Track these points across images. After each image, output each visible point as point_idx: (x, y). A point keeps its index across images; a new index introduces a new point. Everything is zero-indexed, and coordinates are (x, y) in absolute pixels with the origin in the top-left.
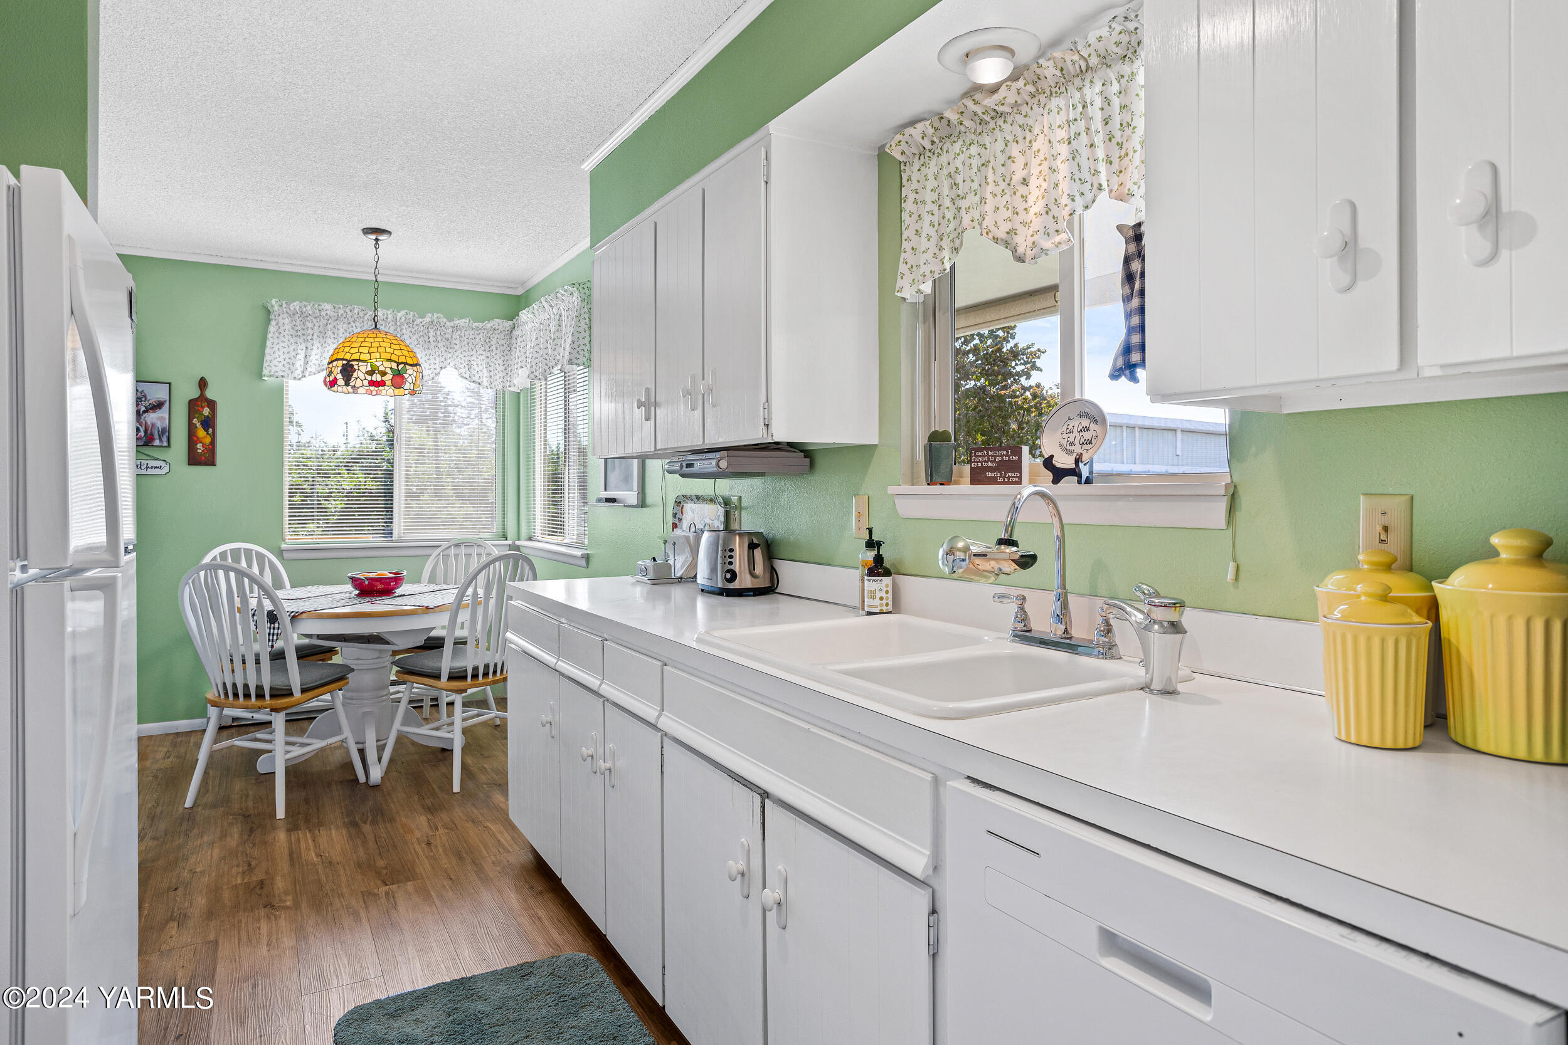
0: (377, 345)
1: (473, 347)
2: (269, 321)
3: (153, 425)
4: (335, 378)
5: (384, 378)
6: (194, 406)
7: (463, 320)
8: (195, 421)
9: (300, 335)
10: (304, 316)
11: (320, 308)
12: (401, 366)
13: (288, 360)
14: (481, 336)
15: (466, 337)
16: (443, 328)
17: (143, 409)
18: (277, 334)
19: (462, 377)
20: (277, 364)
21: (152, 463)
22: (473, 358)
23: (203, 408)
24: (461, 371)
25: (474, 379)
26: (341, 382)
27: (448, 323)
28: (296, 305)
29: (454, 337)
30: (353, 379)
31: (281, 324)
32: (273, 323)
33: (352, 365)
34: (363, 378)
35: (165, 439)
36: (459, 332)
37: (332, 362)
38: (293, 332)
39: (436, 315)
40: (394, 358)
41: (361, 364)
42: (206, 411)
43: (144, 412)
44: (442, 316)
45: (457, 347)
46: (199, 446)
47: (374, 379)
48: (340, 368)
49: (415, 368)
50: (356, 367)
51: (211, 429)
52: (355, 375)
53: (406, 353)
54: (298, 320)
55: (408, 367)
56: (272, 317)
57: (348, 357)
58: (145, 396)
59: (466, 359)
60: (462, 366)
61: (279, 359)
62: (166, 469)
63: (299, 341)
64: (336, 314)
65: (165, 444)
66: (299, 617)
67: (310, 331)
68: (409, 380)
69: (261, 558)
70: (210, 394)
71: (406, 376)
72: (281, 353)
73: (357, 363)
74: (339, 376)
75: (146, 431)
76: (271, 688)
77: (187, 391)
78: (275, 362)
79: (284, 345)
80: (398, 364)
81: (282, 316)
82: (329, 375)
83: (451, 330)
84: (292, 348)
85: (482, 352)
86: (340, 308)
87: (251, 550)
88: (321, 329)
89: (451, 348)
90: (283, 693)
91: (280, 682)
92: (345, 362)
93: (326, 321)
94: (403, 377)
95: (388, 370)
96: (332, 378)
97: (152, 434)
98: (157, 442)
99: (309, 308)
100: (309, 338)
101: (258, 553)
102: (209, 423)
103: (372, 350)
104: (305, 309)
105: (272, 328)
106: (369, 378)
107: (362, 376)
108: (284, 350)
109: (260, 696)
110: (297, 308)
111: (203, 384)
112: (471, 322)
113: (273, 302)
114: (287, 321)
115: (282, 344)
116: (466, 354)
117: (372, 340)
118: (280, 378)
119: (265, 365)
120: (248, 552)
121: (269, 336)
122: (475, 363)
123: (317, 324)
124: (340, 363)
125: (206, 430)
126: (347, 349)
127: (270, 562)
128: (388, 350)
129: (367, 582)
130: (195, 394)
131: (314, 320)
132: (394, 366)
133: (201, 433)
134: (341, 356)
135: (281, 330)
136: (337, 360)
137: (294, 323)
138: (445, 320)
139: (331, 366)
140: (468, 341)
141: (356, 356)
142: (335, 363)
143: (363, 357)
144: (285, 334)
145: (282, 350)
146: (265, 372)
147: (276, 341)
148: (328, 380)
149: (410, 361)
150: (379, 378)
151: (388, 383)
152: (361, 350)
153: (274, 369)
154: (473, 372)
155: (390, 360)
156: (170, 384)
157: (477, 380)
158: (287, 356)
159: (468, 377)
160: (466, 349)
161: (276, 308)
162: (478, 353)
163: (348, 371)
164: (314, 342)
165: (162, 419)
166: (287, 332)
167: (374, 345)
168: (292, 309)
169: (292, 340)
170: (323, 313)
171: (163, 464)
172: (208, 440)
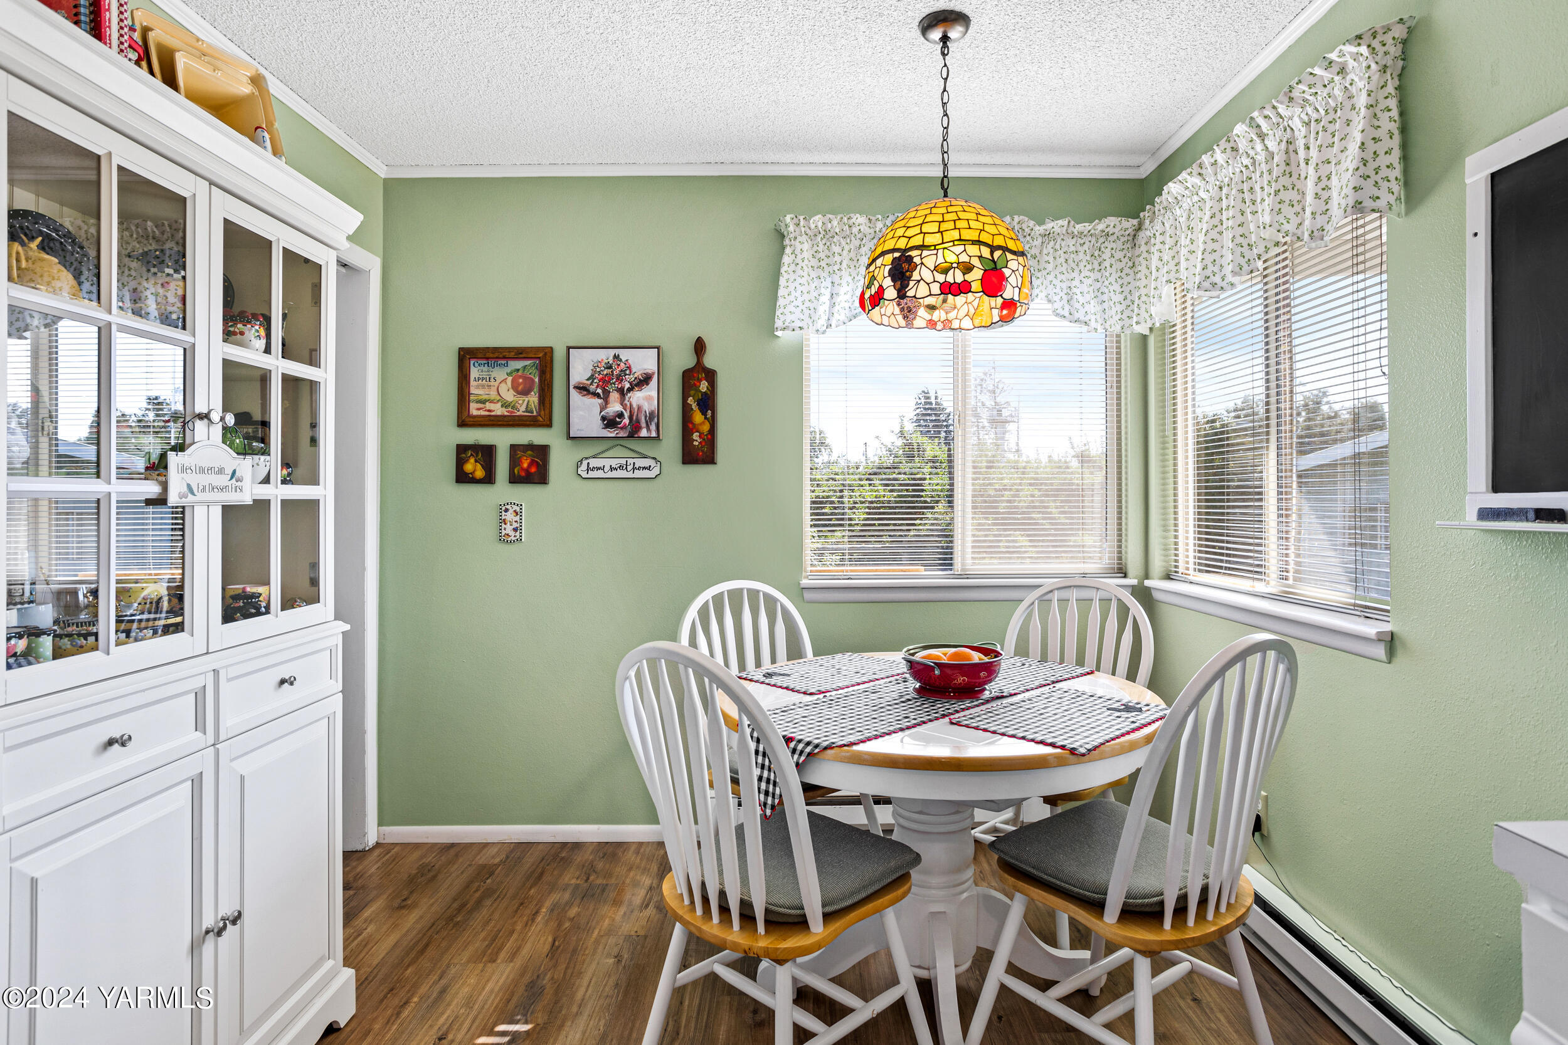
0: (953, 216)
1: (1073, 265)
2: (783, 248)
3: (639, 408)
4: (881, 287)
5: (968, 277)
6: (689, 378)
7: (1060, 222)
8: (690, 400)
9: (823, 265)
10: (828, 235)
11: (851, 222)
12: (997, 254)
13: (807, 304)
14: (1086, 247)
15: (1064, 250)
16: (1028, 238)
17: (627, 385)
18: (793, 267)
19: (1057, 315)
20: (793, 309)
21: (641, 462)
22: (1074, 283)
23: (700, 381)
24: (1056, 305)
25: (1076, 316)
26: (891, 293)
27: (1037, 228)
28: (817, 220)
29: (1045, 251)
30: (912, 283)
31: (798, 251)
32: (788, 250)
33: (911, 258)
34: (929, 279)
35: (653, 427)
36: (1052, 243)
37: (874, 260)
38: (814, 262)
39: (1017, 218)
40: (984, 237)
41: (925, 253)
42: (704, 386)
43: (630, 390)
44: (1026, 219)
45: (1050, 267)
46: (696, 436)
47: (950, 279)
48: (888, 268)
49: (1021, 259)
50: (917, 260)
51: (709, 412)
52: (916, 276)
53: (1003, 231)
54: (821, 245)
55: (1009, 256)
56: (787, 242)
57: (902, 244)
58: (629, 368)
59: (1064, 285)
60: (1057, 298)
61: (796, 303)
62: (656, 471)
63: (823, 275)
65: (654, 434)
67: (837, 258)
68: (1012, 280)
69: (771, 601)
70: (709, 361)
71: (1007, 272)
72: (798, 294)
73: (918, 252)
74: (888, 282)
75: (631, 417)
77: (681, 359)
78: (791, 308)
79: (803, 281)
80: (993, 249)
81: (799, 239)
82: (869, 287)
83: (1040, 240)
84: (813, 286)
85: (1088, 274)
87: (758, 591)
88: (852, 255)
89: (1039, 270)
90: (789, 921)
92: (897, 255)
93: (857, 243)
94: (1003, 274)
95: (975, 262)
96: (874, 290)
97: (638, 421)
98: (644, 433)
99: (835, 223)
100: (836, 268)
101: (766, 595)
102: (708, 403)
103: (944, 226)
104: (829, 225)
105: (786, 259)
106: (941, 278)
107: (927, 275)
108: (802, 288)
109: (748, 919)
110: (820, 224)
111: (700, 347)
112: (1072, 223)
113: (788, 218)
114: (806, 246)
115: (799, 280)
116: (1063, 277)
117: (944, 210)
118: (798, 332)
119: (778, 313)
120: (753, 594)
121: (783, 270)
122: (1078, 291)
123: (847, 248)
124: (889, 258)
125: (704, 413)
126: (900, 232)
127: (783, 608)
128: (973, 224)
129: (937, 671)
130: (690, 362)
131: (843, 242)
132: (986, 252)
133: (698, 417)
134: (890, 245)
135: (798, 260)
136: (883, 254)
137: (815, 248)
138: (1032, 223)
139: (872, 268)
140: (1067, 256)
141: (917, 241)
142: (879, 262)
143: (930, 240)
144: (803, 265)
145: (800, 289)
146: (779, 323)
147: (792, 277)
148: (867, 296)
149: (1011, 245)
150: (959, 278)
151: (976, 286)
152: (925, 228)
153: (789, 318)
154: (1077, 305)
155: (978, 242)
156: (658, 348)
157: (1082, 318)
158: (806, 297)
159: (1067, 314)
160: (1064, 269)
161: (791, 228)
162: (1083, 275)
163: (902, 271)
164: (843, 273)
165: (649, 398)
166: (806, 261)
167: (947, 217)
168: (813, 226)
169: (813, 274)
170: (855, 230)
171: (651, 462)
172: (706, 428)
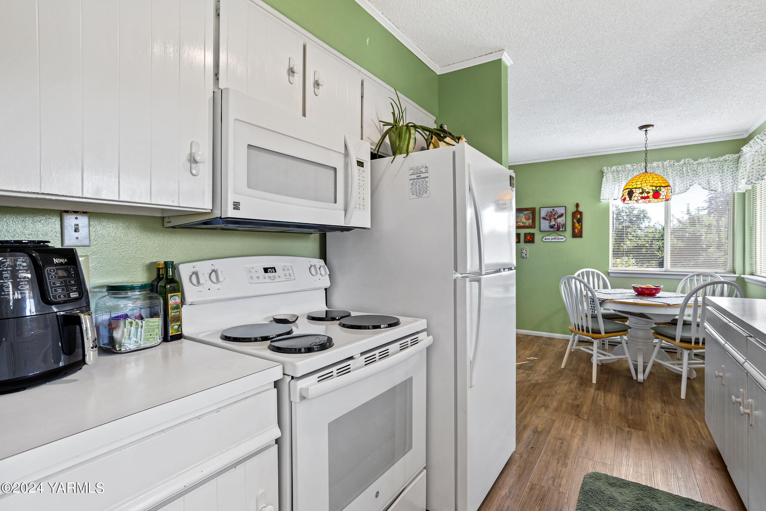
0: (645, 179)
1: (711, 172)
2: (603, 176)
3: (560, 223)
4: (625, 197)
5: (648, 195)
6: (574, 214)
7: (704, 159)
8: (575, 220)
9: (616, 180)
10: (618, 172)
11: (625, 167)
12: (657, 188)
13: (611, 192)
14: (716, 165)
15: (707, 167)
16: (691, 165)
17: (556, 217)
18: (606, 182)
19: (704, 188)
20: (606, 194)
21: (560, 237)
22: (711, 178)
23: (577, 215)
24: (703, 186)
25: (711, 188)
26: (628, 199)
27: (694, 162)
28: (614, 168)
29: (699, 169)
30: (633, 197)
31: (608, 177)
32: (605, 177)
33: (633, 191)
34: (638, 196)
35: (564, 228)
36: (702, 166)
37: (624, 190)
38: (613, 180)
39: (687, 159)
40: (654, 184)
41: (637, 189)
42: (579, 216)
43: (557, 218)
44: (690, 159)
45: (700, 174)
46: (576, 230)
47: (643, 195)
48: (627, 193)
49: (666, 188)
50: (634, 191)
51: (580, 223)
52: (634, 195)
53: (661, 181)
54: (615, 175)
55: (662, 188)
56: (604, 174)
57: (631, 187)
58: (557, 212)
59: (706, 179)
60: (704, 183)
61: (607, 192)
62: (565, 240)
63: (615, 182)
64: (633, 168)
65: (564, 230)
66: (606, 301)
67: (621, 178)
68: (663, 194)
69: (598, 275)
70: (580, 209)
71: (661, 192)
72: (608, 189)
73: (635, 189)
74: (627, 196)
75: (557, 225)
76: (592, 329)
77: (571, 209)
78: (605, 193)
79: (610, 185)
80: (656, 187)
81: (608, 173)
82: (622, 196)
83: (696, 165)
84: (613, 186)
85: (717, 174)
86: (635, 165)
87: (594, 272)
88: (626, 176)
89: (696, 175)
90: (597, 332)
91: (595, 327)
92: (629, 190)
93: (628, 173)
94: (660, 193)
95: (651, 191)
96: (624, 198)
97: (559, 226)
98: (561, 229)
99: (620, 168)
100: (620, 181)
101: (597, 274)
102: (580, 221)
103: (642, 182)
104: (618, 169)
105: (604, 180)
106: (641, 195)
107: (637, 195)
108: (609, 188)
109: (588, 331)
110: (615, 169)
111: (577, 205)
112: (710, 159)
113: (604, 168)
114: (610, 175)
115: (608, 185)
116: (706, 176)
117: (643, 178)
118: (608, 200)
119: (601, 195)
120: (593, 273)
121: (603, 183)
122: (712, 180)
123: (624, 174)
124: (627, 190)
125: (579, 224)
126: (631, 184)
127: (602, 277)
128: (651, 181)
129: (640, 289)
130: (574, 209)
131: (623, 173)
132: (654, 188)
133: (577, 225)
134: (628, 187)
135: (608, 180)
136: (626, 189)
137: (614, 176)
138: (692, 161)
139: (623, 192)
140: (708, 169)
141: (635, 186)
142: (625, 191)
143: (638, 186)
144: (610, 181)
145: (608, 188)
146: (601, 198)
147: (606, 184)
148: (622, 199)
149: (663, 185)
150: (646, 195)
151: (651, 197)
152: (637, 183)
153: (605, 196)
154: (711, 185)
155: (652, 186)
156: (565, 207)
157: (714, 189)
158: (610, 190)
159: (707, 188)
160: (706, 174)
161: (606, 171)
162: (714, 175)
163: (631, 194)
164: (622, 182)
165: (562, 220)
166: (610, 180)
167: (644, 180)
168: (612, 170)
169: (613, 183)
170: (627, 169)
171: (563, 237)
172: (579, 228)
